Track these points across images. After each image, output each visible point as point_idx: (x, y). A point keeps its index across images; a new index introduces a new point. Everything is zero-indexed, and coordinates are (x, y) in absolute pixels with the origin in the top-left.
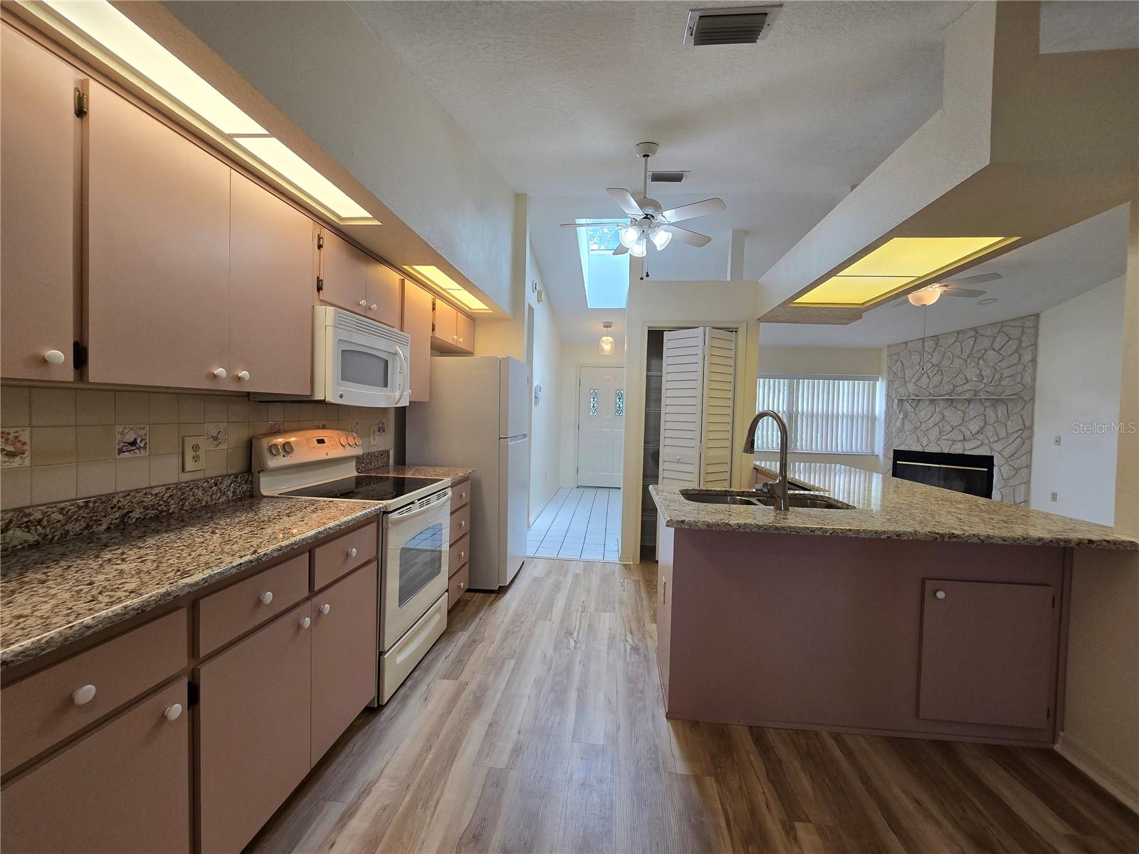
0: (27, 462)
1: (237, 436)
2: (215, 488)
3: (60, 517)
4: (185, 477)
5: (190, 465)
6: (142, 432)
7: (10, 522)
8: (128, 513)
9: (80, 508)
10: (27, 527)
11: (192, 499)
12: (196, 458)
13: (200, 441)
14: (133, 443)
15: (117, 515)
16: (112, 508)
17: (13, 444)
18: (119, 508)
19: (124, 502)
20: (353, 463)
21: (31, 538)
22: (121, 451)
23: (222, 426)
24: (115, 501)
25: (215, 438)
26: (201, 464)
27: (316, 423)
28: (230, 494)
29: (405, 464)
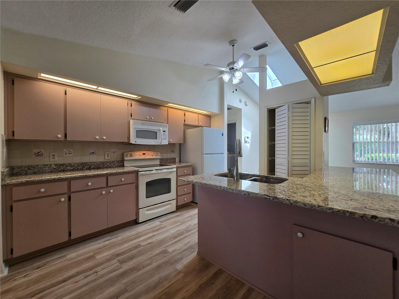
0: (72, 155)
1: (120, 152)
2: (112, 163)
3: (77, 165)
4: (105, 160)
5: (106, 158)
6: (95, 151)
7: (68, 165)
8: (91, 166)
9: (81, 164)
10: (71, 166)
11: (106, 165)
12: (108, 157)
13: (109, 153)
14: (93, 153)
15: (88, 166)
16: (87, 165)
17: (70, 152)
18: (89, 165)
19: (89, 164)
20: (159, 161)
21: (72, 168)
22: (90, 154)
23: (116, 150)
24: (88, 164)
25: (114, 152)
26: (109, 158)
27: (146, 149)
28: (117, 165)
29: (181, 162)
